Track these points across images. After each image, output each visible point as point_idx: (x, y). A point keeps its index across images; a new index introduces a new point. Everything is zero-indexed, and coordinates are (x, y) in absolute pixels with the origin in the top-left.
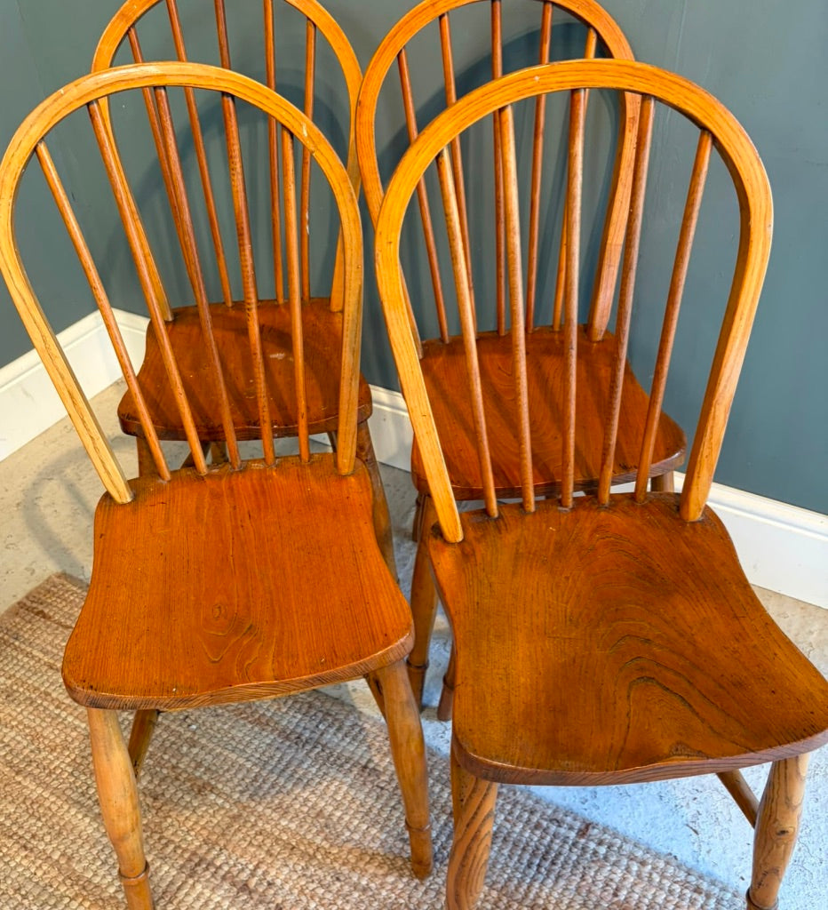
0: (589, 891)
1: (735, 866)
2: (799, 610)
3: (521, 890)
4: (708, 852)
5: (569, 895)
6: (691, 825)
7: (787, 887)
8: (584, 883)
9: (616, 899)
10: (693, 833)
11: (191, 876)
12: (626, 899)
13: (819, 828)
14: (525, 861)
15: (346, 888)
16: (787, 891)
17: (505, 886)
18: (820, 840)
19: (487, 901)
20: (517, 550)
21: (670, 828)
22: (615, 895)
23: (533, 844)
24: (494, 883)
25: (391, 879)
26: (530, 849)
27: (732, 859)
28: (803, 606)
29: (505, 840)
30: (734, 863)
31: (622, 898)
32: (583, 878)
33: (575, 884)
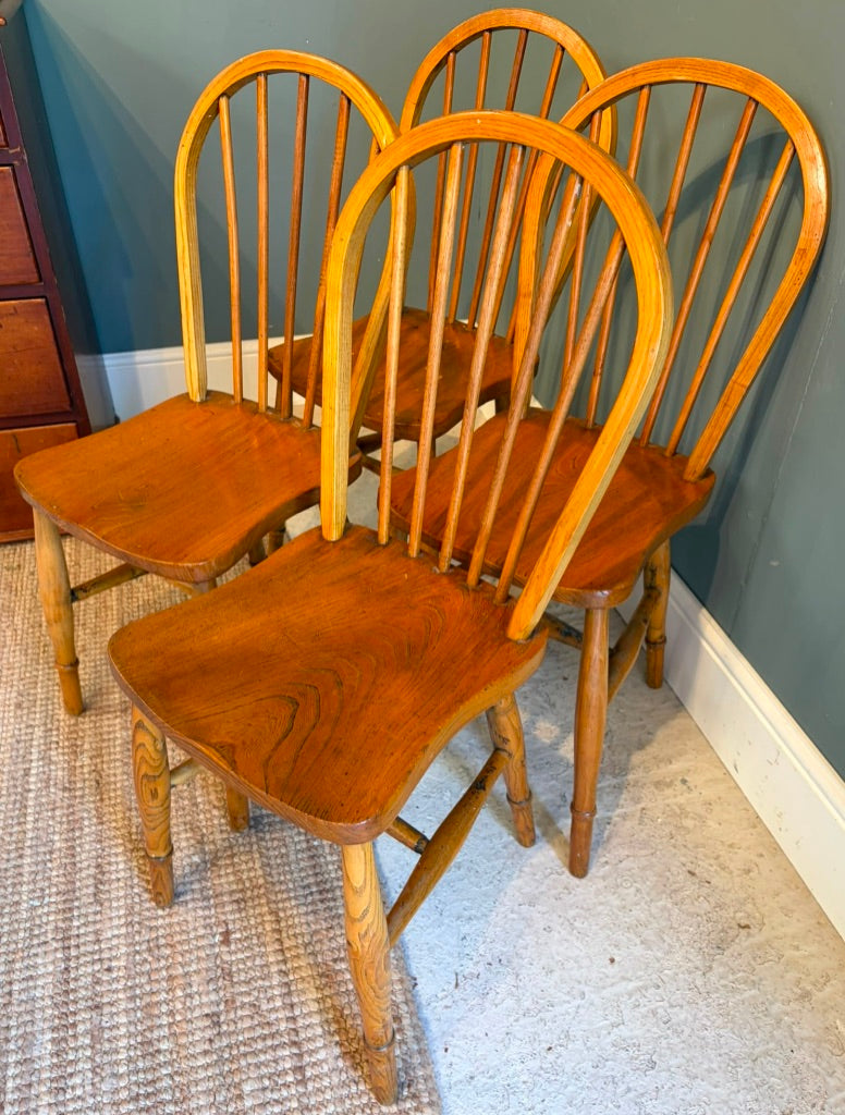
0: (320, 941)
1: (453, 1036)
2: (814, 921)
3: (279, 896)
4: (447, 1007)
5: (304, 929)
6: (459, 977)
7: (473, 1092)
8: (325, 932)
9: (331, 963)
10: (454, 983)
11: (122, 711)
12: (340, 971)
13: (566, 1087)
14: (306, 882)
15: (186, 794)
16: (469, 1095)
17: (273, 884)
18: (553, 1095)
19: (251, 881)
20: (360, 572)
21: (439, 964)
22: (335, 961)
23: (327, 876)
24: (270, 875)
25: (215, 812)
26: (320, 878)
27: (458, 1030)
28: (822, 921)
29: (312, 857)
30: (456, 1034)
31: (337, 968)
32: (328, 929)
33: (318, 927)
